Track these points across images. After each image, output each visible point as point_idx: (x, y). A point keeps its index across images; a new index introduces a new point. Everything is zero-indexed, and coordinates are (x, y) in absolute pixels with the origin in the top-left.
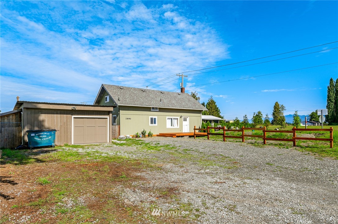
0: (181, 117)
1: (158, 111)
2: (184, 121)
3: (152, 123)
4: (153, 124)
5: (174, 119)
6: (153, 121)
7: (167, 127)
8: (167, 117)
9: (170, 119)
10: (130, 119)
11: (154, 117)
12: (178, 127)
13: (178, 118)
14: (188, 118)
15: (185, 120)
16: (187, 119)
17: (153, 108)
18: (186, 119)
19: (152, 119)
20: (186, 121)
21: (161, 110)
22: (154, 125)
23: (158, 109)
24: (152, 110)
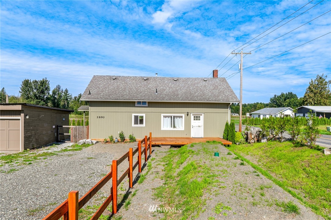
0: (188, 115)
1: (147, 105)
2: (196, 121)
3: (136, 123)
6: (138, 120)
7: (162, 129)
8: (162, 115)
9: (168, 117)
10: (104, 117)
11: (139, 115)
12: (183, 129)
13: (183, 115)
15: (197, 118)
16: (201, 116)
17: (139, 103)
18: (199, 117)
19: (136, 117)
20: (199, 120)
21: (152, 104)
22: (139, 125)
23: (147, 104)
24: (136, 105)
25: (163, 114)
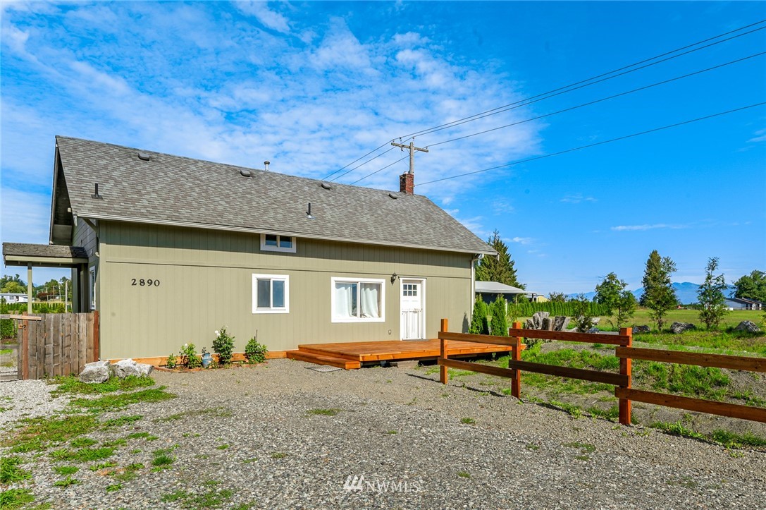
0: (393, 281)
1: (293, 249)
2: (408, 297)
3: (263, 301)
4: (269, 306)
5: (365, 285)
6: (269, 293)
7: (333, 321)
8: (334, 279)
9: (345, 285)
10: (157, 283)
11: (274, 277)
12: (383, 319)
13: (383, 282)
14: (420, 282)
15: (410, 290)
16: (419, 286)
17: (271, 238)
18: (415, 287)
19: (263, 285)
20: (415, 294)
21: (309, 247)
22: (273, 310)
23: (294, 245)
24: (264, 247)
25: (336, 276)
